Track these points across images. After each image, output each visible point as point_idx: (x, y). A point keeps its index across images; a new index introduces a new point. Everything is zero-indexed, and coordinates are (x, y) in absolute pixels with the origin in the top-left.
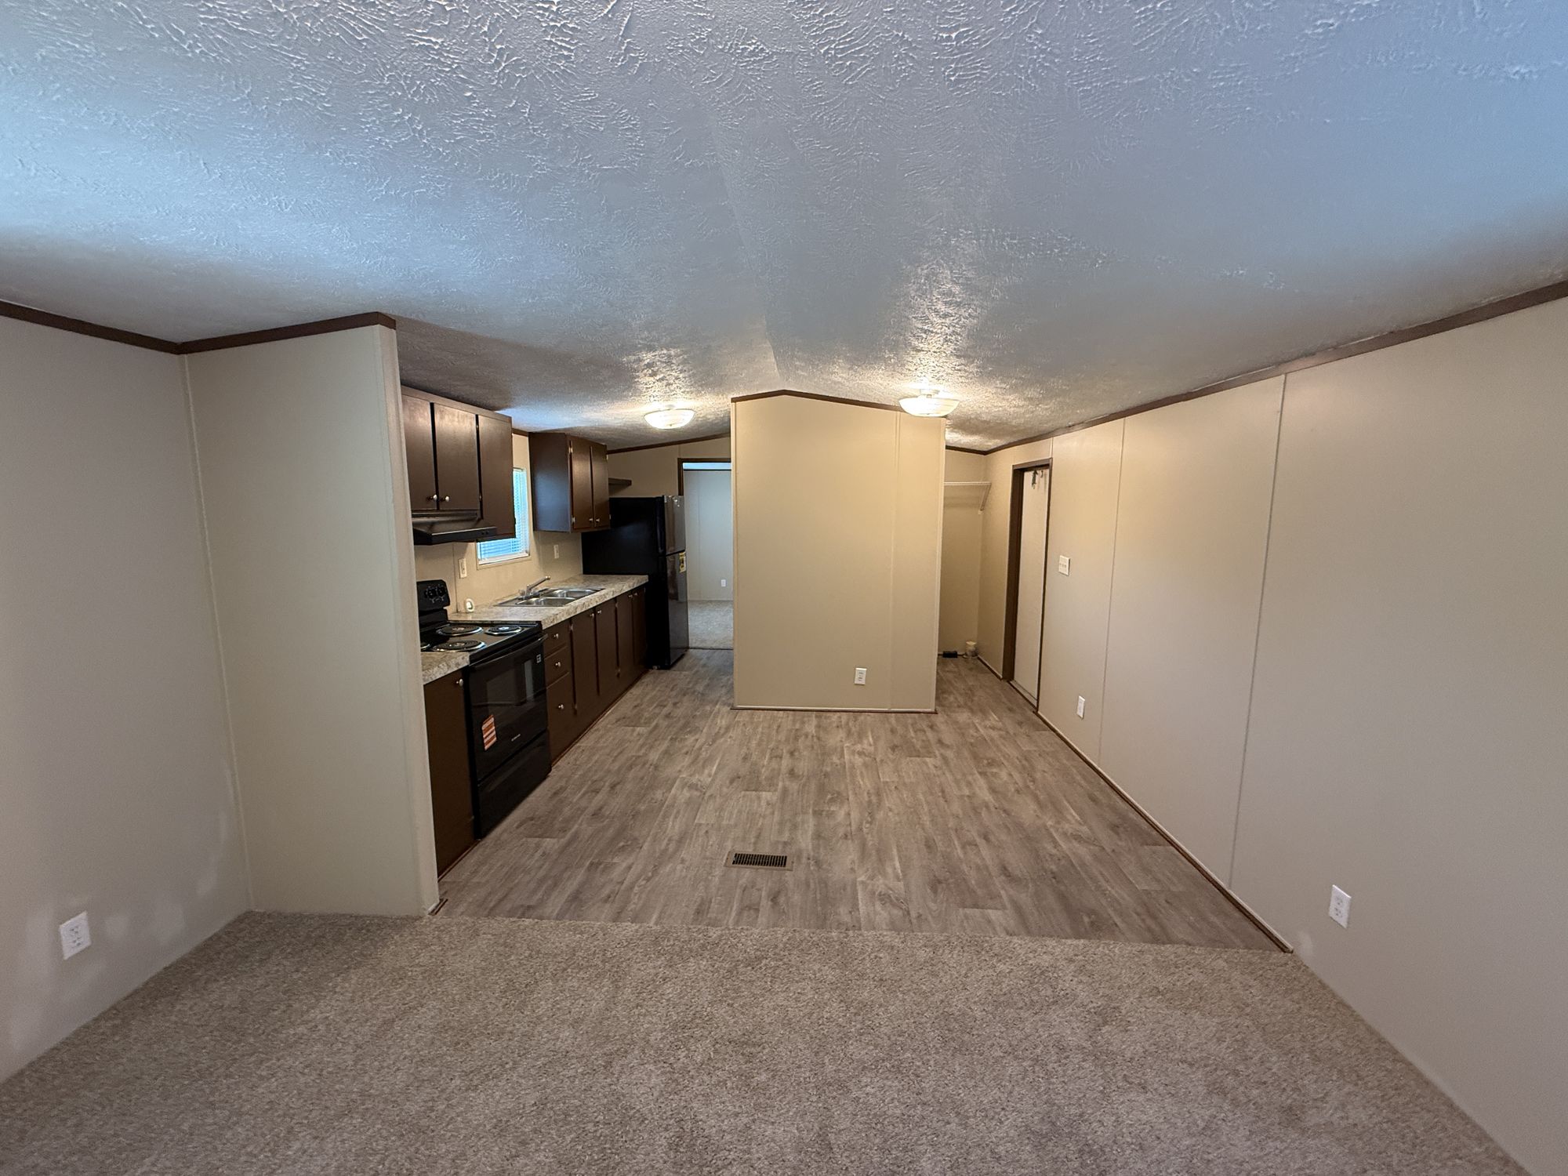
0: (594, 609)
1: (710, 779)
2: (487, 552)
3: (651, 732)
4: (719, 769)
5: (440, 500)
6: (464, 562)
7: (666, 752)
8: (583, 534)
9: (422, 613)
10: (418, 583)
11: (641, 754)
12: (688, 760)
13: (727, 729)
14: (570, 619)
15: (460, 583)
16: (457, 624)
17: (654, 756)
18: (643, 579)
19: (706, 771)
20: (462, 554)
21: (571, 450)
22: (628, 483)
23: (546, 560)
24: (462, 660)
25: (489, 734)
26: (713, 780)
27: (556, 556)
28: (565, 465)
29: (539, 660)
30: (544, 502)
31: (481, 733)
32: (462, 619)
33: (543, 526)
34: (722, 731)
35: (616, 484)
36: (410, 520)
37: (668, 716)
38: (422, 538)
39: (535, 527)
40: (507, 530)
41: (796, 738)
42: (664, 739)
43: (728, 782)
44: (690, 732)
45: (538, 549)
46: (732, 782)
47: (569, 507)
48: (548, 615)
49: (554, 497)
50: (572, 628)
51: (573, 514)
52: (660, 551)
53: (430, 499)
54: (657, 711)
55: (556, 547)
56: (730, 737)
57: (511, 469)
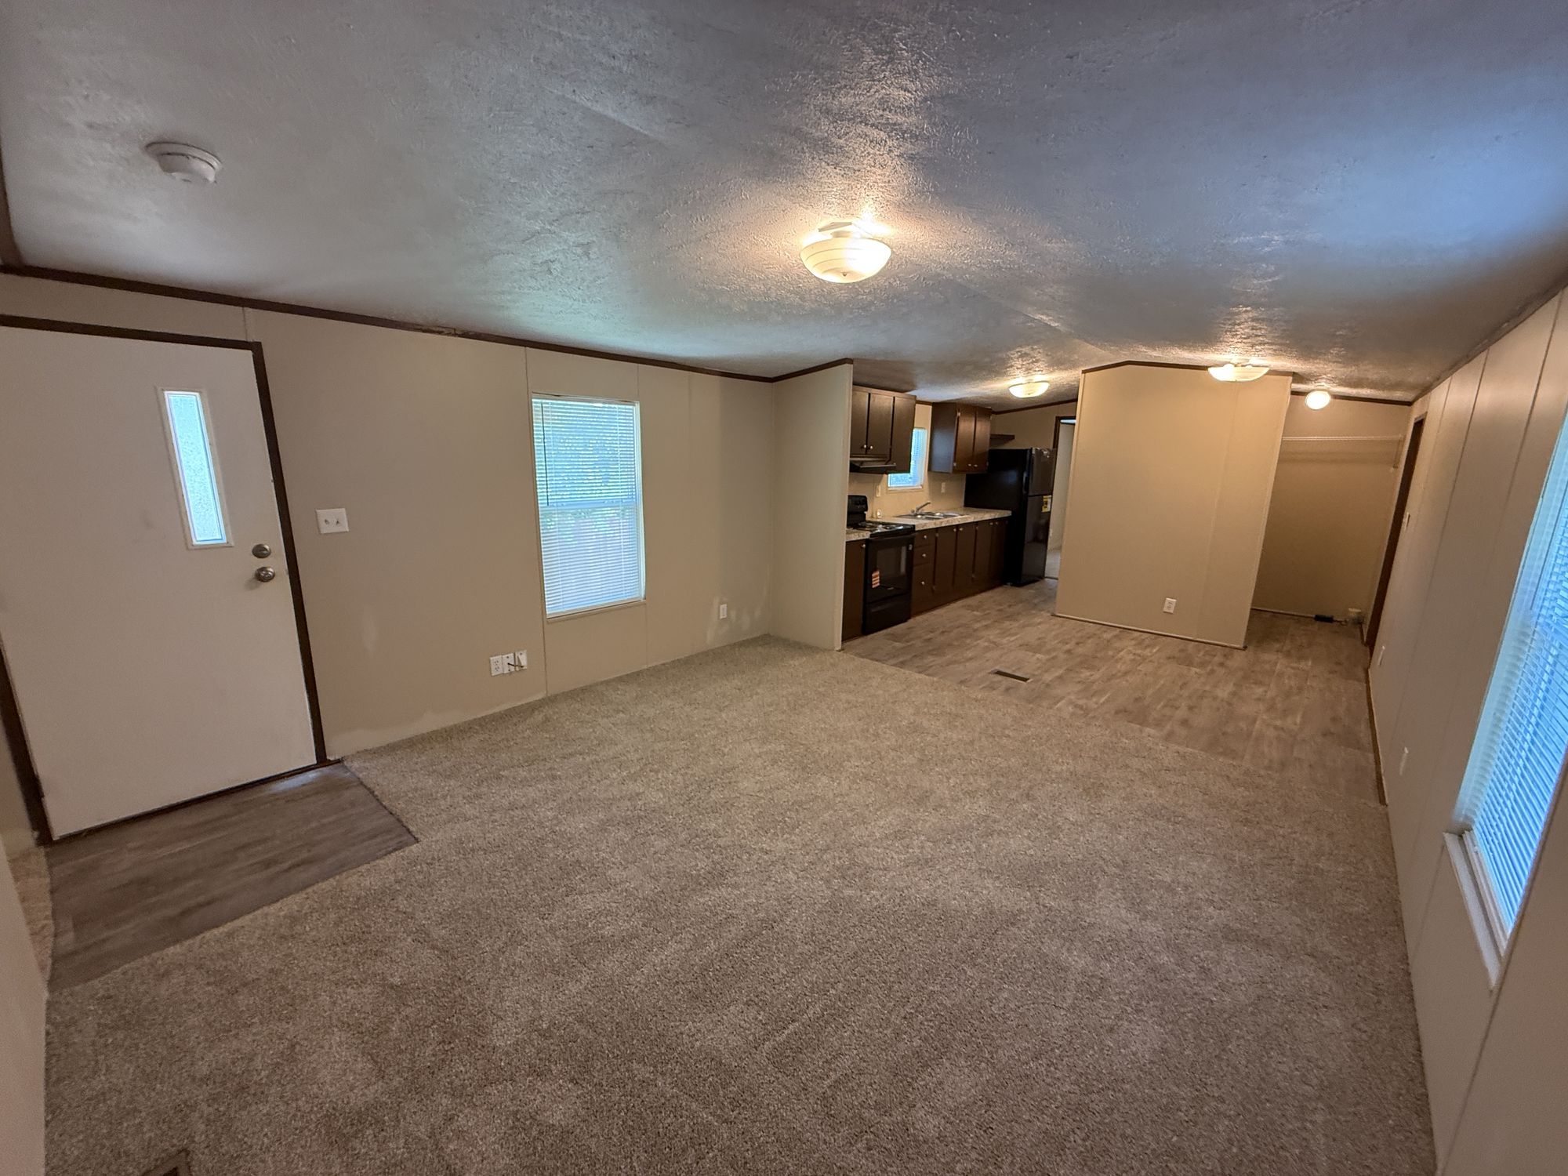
0: (957, 526)
1: (1096, 706)
2: (894, 480)
3: (1048, 660)
4: (1107, 701)
5: (868, 448)
6: (880, 487)
7: (1060, 677)
8: (967, 475)
9: (849, 513)
10: (850, 497)
11: (1036, 673)
12: (1079, 687)
13: (1126, 673)
14: (937, 529)
15: (875, 500)
16: (869, 522)
17: (1048, 677)
18: (1007, 513)
19: (1094, 700)
20: (879, 481)
21: (959, 414)
22: (1012, 437)
23: (934, 492)
24: (866, 535)
25: (876, 581)
26: (1098, 708)
27: (943, 491)
28: (954, 424)
29: (910, 548)
30: (937, 451)
31: (871, 578)
32: (874, 520)
33: (935, 468)
34: (1120, 674)
35: (995, 438)
36: (849, 459)
37: (1069, 652)
38: (854, 468)
39: (930, 469)
40: (906, 469)
41: (1201, 697)
42: (1060, 667)
43: (1113, 712)
44: (1087, 668)
45: (929, 485)
46: (1117, 713)
47: (952, 455)
48: (921, 523)
49: (946, 448)
50: (937, 535)
51: (955, 461)
52: (1024, 492)
53: (863, 447)
54: (1060, 645)
55: (943, 485)
56: (1127, 681)
57: (913, 428)
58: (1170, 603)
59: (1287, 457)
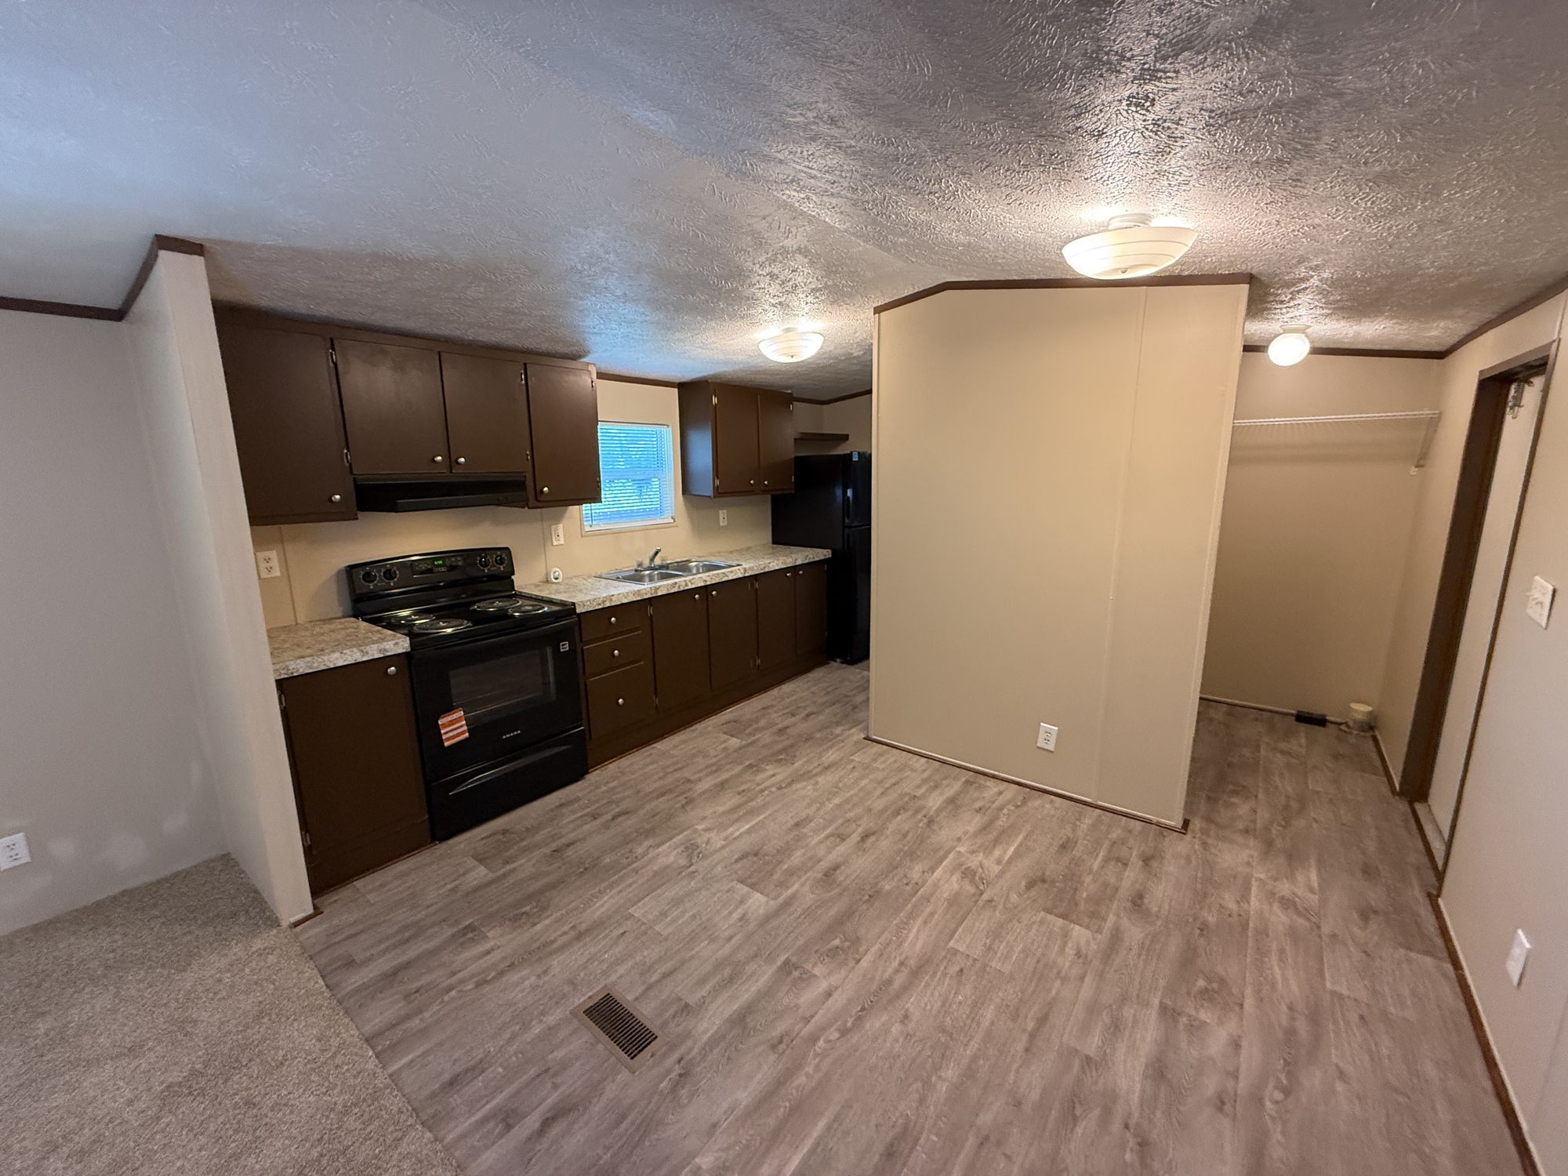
58: (1048, 733)
59: (1241, 455)
